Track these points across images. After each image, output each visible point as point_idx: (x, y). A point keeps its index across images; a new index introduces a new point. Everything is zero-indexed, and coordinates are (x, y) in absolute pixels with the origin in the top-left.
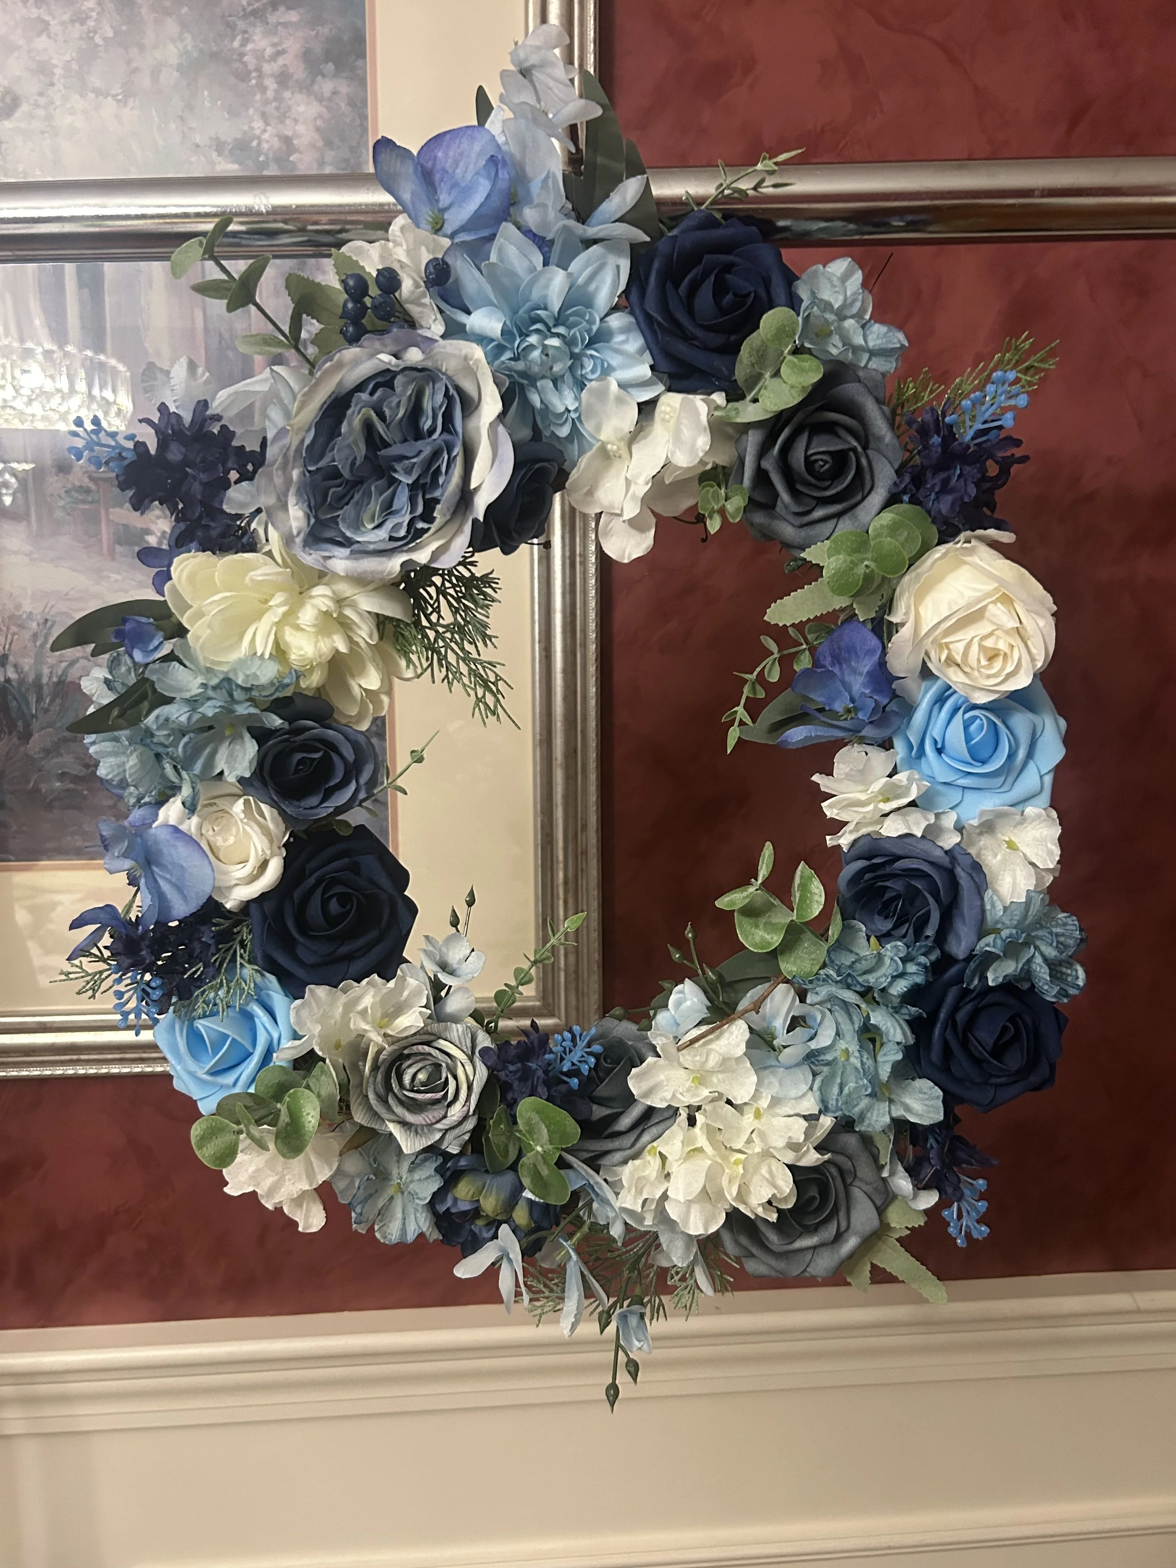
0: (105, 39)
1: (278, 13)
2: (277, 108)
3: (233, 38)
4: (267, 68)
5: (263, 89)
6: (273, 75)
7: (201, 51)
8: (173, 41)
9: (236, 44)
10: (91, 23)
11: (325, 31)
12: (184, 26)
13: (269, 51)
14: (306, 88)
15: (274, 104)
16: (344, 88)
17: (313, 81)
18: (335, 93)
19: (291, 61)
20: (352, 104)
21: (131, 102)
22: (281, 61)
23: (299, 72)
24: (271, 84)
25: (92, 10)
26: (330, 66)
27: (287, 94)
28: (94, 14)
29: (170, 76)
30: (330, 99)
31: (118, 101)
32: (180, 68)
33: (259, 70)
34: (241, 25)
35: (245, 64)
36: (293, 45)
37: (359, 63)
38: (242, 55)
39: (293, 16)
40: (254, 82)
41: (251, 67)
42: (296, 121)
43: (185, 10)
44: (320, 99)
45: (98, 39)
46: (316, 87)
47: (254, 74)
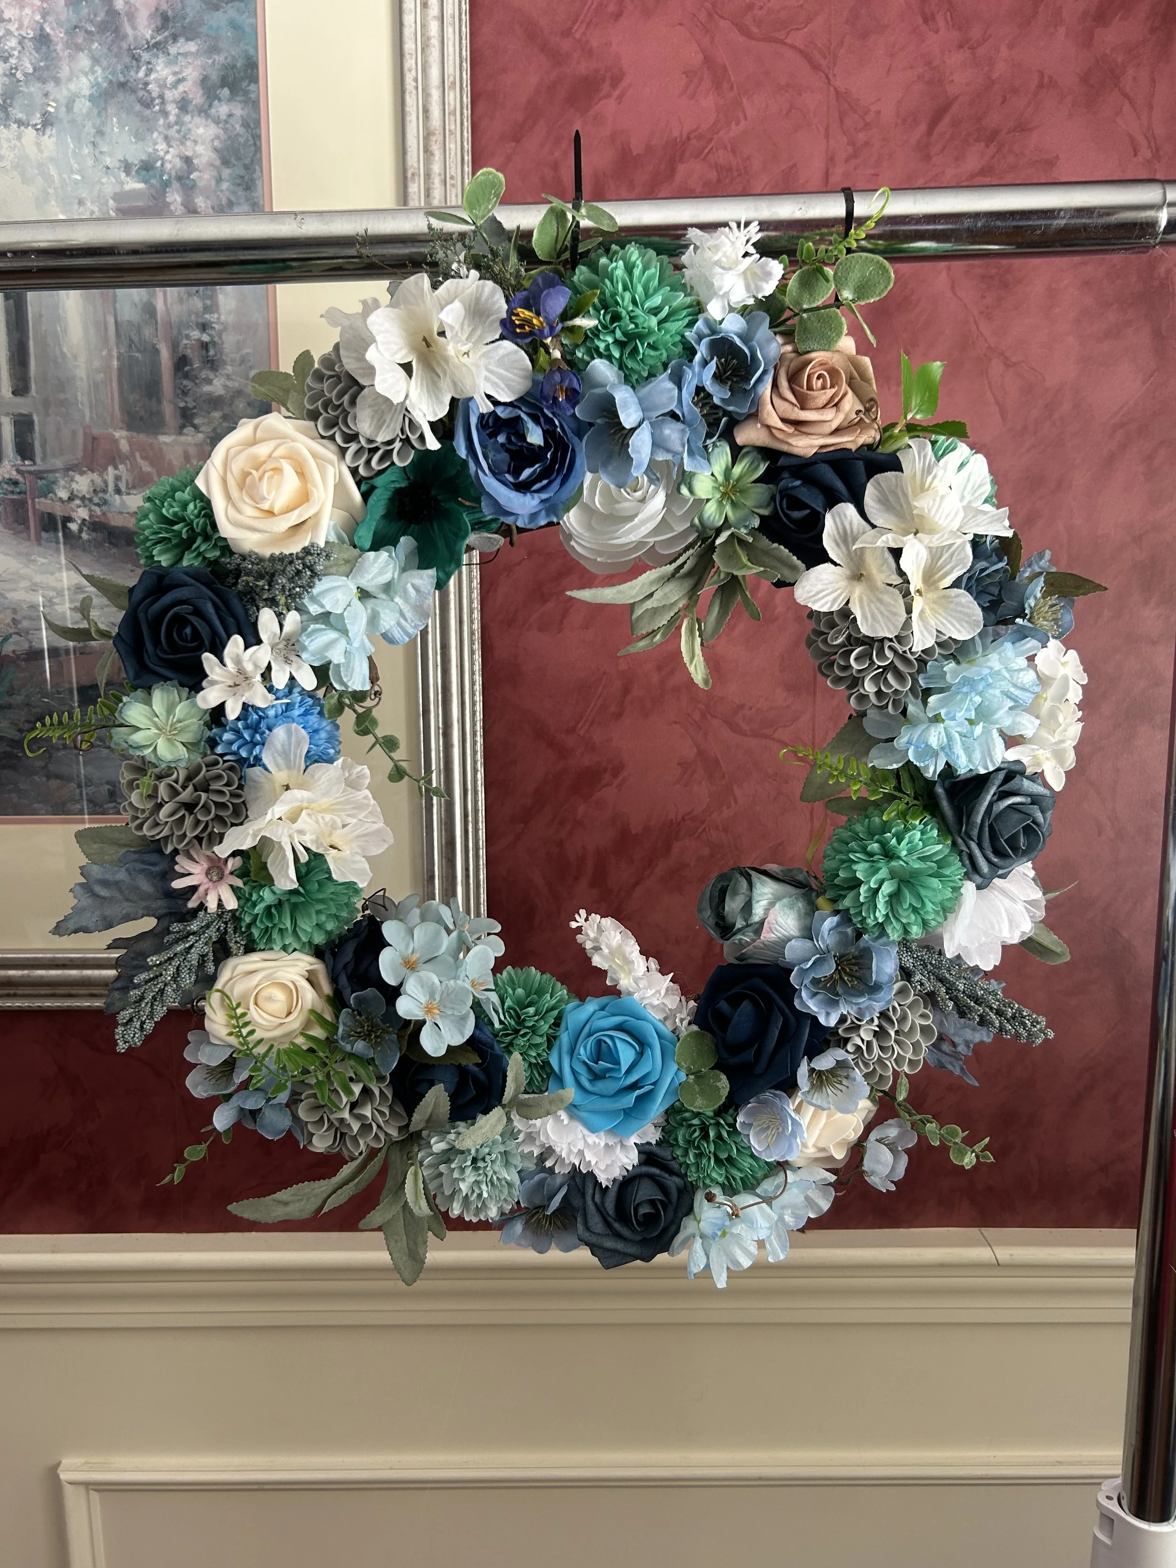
0: (25, 75)
1: (179, 45)
2: (178, 132)
3: (139, 68)
4: (169, 95)
5: (165, 113)
6: (174, 101)
7: (111, 82)
8: (86, 74)
9: (141, 74)
10: (13, 61)
11: (220, 58)
12: (96, 60)
13: (171, 79)
14: (204, 111)
15: (176, 127)
16: (238, 111)
17: (210, 106)
18: (230, 115)
19: (190, 87)
20: (246, 125)
21: (48, 131)
22: (181, 88)
23: (198, 97)
24: (172, 109)
25: (14, 49)
26: (226, 92)
27: (187, 118)
28: (16, 53)
29: (83, 106)
30: (226, 122)
31: (37, 130)
32: (91, 98)
33: (161, 96)
34: (146, 56)
35: (149, 92)
36: (192, 73)
37: (252, 87)
38: (146, 84)
39: (192, 47)
40: (157, 108)
41: (155, 94)
42: (195, 142)
43: (95, 45)
44: (217, 121)
45: (19, 75)
46: (213, 111)
47: (157, 101)
